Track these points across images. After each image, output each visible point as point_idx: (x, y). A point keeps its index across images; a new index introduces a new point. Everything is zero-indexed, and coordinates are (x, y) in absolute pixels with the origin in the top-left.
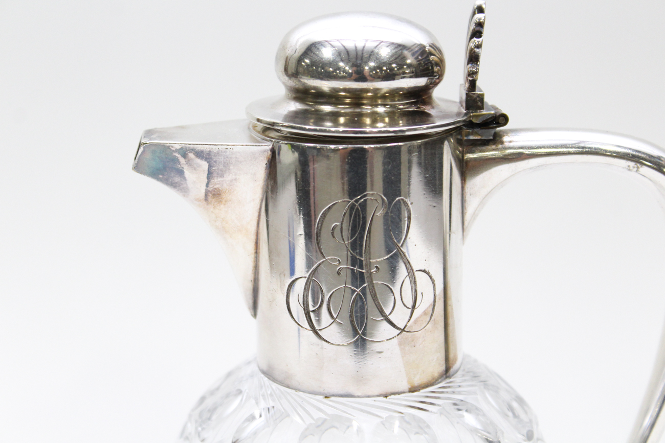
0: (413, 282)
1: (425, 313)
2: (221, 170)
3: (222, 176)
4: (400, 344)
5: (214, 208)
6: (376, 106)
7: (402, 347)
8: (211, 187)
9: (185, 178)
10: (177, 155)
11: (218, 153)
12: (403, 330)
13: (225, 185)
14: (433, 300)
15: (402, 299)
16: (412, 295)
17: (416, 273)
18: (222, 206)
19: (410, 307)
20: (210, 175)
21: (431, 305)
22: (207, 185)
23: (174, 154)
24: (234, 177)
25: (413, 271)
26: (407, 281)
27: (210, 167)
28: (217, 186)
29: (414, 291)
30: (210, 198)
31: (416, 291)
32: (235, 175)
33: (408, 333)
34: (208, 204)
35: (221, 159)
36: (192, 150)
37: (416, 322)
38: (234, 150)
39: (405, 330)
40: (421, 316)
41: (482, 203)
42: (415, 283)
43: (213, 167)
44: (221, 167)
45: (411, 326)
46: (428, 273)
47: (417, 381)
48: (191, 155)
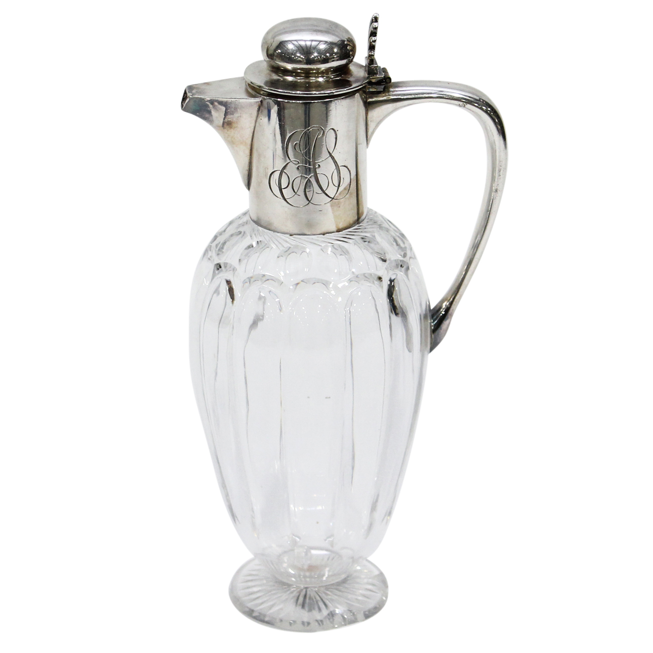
1: (345, 189)
6: (318, 77)
10: (208, 103)
12: (333, 198)
13: (234, 119)
17: (340, 167)
20: (226, 114)
22: (224, 119)
24: (239, 115)
30: (225, 126)
37: (340, 194)
41: (377, 126)
42: (340, 173)
44: (233, 110)
45: (337, 197)
46: (347, 167)
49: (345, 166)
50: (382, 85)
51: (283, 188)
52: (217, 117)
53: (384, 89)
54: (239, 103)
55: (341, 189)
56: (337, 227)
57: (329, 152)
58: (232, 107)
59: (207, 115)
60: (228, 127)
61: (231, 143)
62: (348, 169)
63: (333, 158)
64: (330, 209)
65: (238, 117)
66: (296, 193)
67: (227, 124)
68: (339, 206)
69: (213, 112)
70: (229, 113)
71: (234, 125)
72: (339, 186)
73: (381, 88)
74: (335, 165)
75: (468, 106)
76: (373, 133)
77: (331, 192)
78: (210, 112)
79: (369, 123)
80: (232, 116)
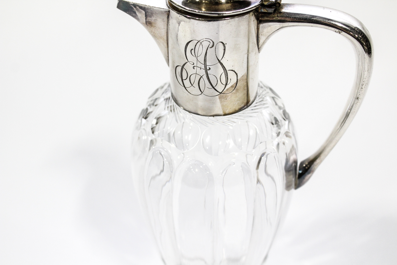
0: (226, 74)
1: (232, 87)
2: (150, 15)
3: (151, 17)
4: (220, 98)
5: (150, 28)
7: (221, 99)
8: (147, 20)
9: (137, 15)
10: (132, 6)
11: (148, 9)
12: (221, 93)
13: (152, 21)
14: (236, 81)
15: (221, 81)
16: (226, 79)
17: (228, 71)
18: (153, 28)
19: (225, 84)
20: (146, 16)
21: (235, 83)
22: (146, 19)
23: (131, 6)
24: (155, 19)
25: (226, 70)
26: (223, 75)
27: (146, 13)
28: (149, 20)
29: (226, 78)
31: (227, 78)
32: (156, 18)
33: (223, 94)
34: (147, 26)
35: (149, 11)
36: (138, 6)
37: (227, 90)
38: (154, 9)
39: (222, 93)
40: (230, 88)
42: (227, 75)
43: (147, 13)
44: (150, 14)
45: (225, 92)
46: (234, 71)
47: (227, 112)
48: (138, 7)
49: (232, 70)
50: (273, 8)
51: (183, 79)
52: (141, 17)
53: (275, 11)
54: (153, 10)
55: (228, 87)
56: (223, 112)
57: (218, 60)
58: (149, 12)
59: (134, 15)
60: (149, 25)
61: (154, 36)
62: (235, 72)
63: (222, 64)
64: (218, 100)
65: (155, 20)
66: (192, 85)
67: (148, 24)
68: (226, 98)
69: (137, 13)
70: (148, 16)
71: (153, 25)
72: (226, 84)
73: (271, 10)
74: (224, 69)
75: (343, 33)
76: (264, 43)
77: (220, 88)
78: (135, 13)
79: (260, 36)
80: (150, 18)
